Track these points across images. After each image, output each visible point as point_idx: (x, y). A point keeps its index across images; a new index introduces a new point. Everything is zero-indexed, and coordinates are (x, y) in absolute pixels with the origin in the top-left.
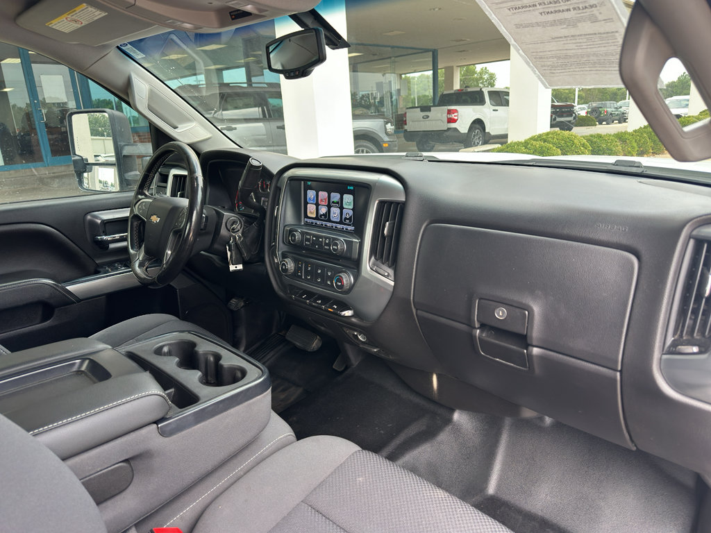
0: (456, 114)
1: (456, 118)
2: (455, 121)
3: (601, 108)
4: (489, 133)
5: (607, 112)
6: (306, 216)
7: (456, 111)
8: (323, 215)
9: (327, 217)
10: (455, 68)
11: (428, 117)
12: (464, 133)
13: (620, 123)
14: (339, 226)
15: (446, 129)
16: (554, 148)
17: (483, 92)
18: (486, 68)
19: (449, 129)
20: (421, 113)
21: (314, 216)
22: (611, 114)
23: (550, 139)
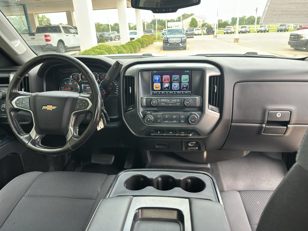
0: (49, 37)
1: (50, 39)
2: (49, 40)
3: (103, 35)
4: (66, 46)
5: (105, 36)
6: (153, 90)
7: (48, 36)
8: (167, 88)
9: (170, 88)
10: (34, 14)
11: (34, 38)
12: (56, 47)
13: (111, 41)
14: (178, 92)
15: (46, 44)
16: (105, 52)
17: (59, 27)
18: (44, 15)
19: (47, 45)
20: (30, 37)
21: (159, 89)
22: (107, 37)
23: (102, 48)
